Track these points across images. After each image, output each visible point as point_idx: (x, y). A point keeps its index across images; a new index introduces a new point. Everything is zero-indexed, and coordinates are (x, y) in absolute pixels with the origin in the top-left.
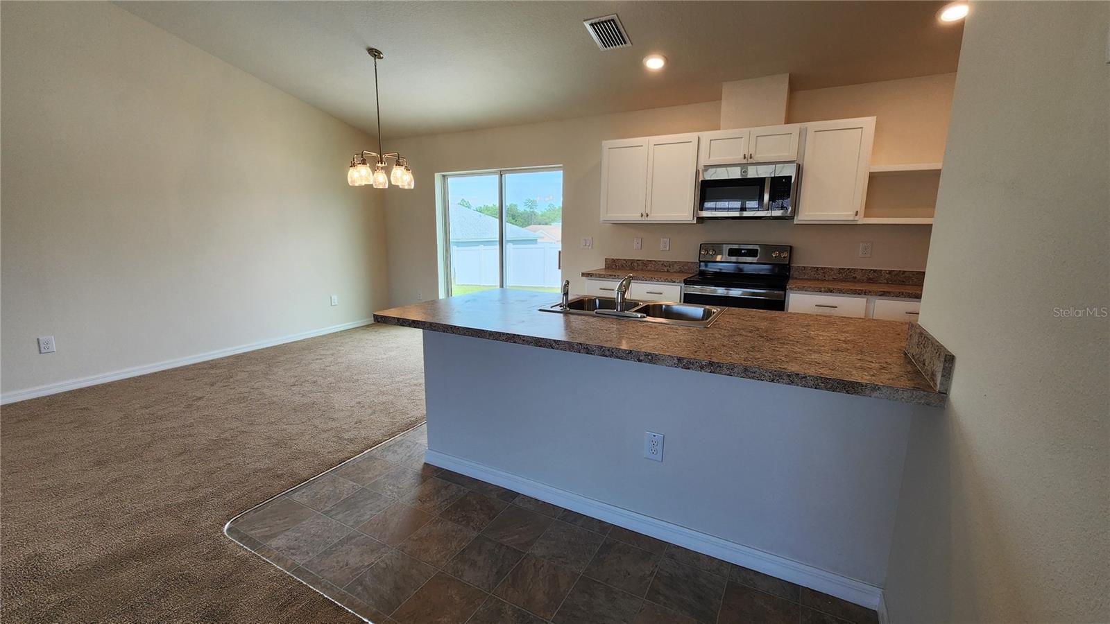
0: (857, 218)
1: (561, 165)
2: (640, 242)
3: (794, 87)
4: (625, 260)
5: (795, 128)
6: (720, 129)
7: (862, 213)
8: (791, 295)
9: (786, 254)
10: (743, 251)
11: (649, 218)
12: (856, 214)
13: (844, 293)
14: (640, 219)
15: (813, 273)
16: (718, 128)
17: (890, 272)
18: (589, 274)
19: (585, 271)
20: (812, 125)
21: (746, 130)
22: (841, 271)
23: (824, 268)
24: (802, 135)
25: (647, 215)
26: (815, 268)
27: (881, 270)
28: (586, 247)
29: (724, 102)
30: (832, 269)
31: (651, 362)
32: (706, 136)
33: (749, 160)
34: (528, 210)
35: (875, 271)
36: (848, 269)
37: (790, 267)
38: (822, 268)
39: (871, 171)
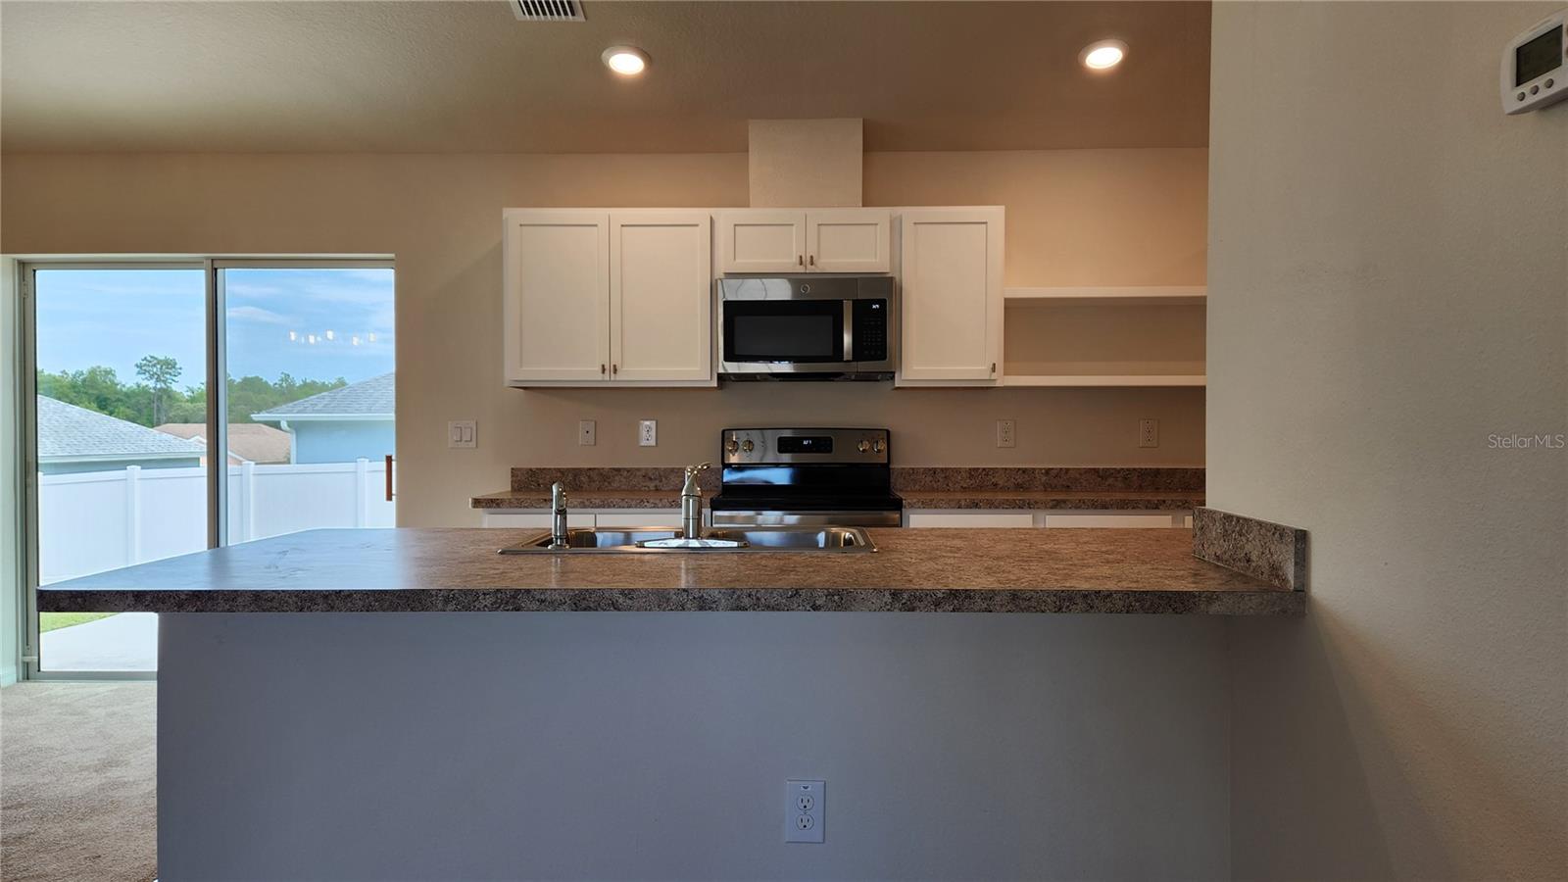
0: (994, 376)
1: (392, 256)
2: (592, 432)
3: (872, 143)
4: (559, 470)
5: (881, 214)
6: (748, 206)
7: (1000, 367)
8: (911, 516)
9: (882, 446)
10: (805, 443)
11: (620, 377)
12: (994, 369)
13: (997, 508)
14: (599, 377)
15: (929, 479)
16: (743, 203)
17: (1048, 471)
18: (492, 501)
19: (479, 494)
20: (910, 214)
21: (799, 212)
22: (972, 473)
23: (947, 469)
24: (896, 228)
25: (615, 371)
26: (930, 470)
27: (1034, 469)
28: (462, 445)
29: (753, 157)
30: (958, 471)
31: (840, 607)
32: (726, 216)
33: (809, 266)
34: (151, 384)
35: (1024, 471)
36: (984, 469)
37: (889, 469)
38: (942, 469)
39: (1007, 296)
